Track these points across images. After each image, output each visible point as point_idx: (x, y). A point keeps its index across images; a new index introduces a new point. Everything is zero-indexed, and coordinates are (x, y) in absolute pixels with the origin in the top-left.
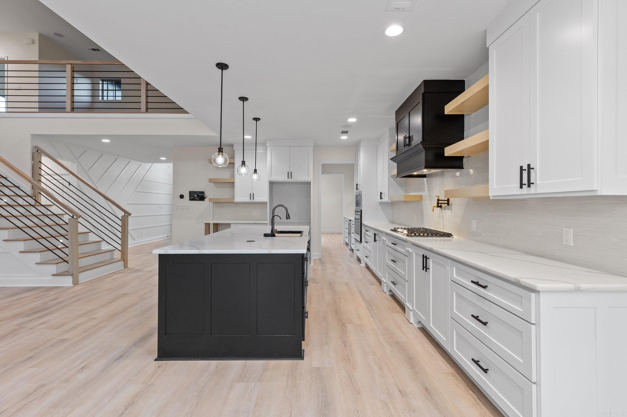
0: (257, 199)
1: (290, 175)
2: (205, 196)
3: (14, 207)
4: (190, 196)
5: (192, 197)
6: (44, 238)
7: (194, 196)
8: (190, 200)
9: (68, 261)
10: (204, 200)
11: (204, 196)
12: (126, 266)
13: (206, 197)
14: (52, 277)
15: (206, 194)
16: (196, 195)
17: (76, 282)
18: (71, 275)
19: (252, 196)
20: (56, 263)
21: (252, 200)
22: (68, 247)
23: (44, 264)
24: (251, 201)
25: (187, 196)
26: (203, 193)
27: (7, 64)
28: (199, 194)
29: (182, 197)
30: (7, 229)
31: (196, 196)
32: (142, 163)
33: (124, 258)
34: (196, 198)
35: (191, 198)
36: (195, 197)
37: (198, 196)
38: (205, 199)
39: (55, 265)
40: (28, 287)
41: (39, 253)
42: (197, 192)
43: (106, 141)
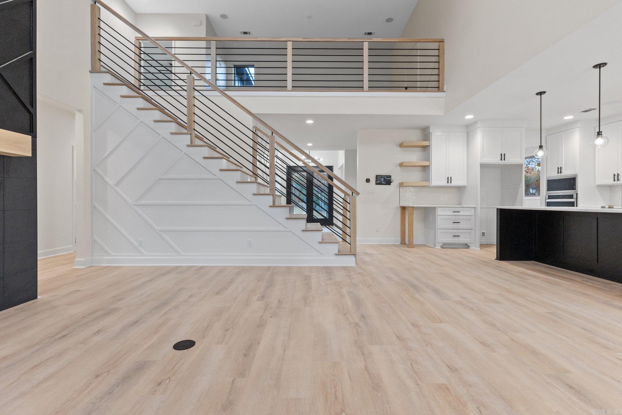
0: (454, 183)
1: (503, 157)
2: (391, 180)
4: (377, 180)
5: (379, 181)
7: (380, 180)
8: (376, 184)
10: (390, 185)
13: (393, 181)
15: (392, 178)
16: (382, 180)
19: (449, 180)
21: (449, 184)
25: (373, 180)
26: (390, 177)
27: (174, 41)
28: (385, 178)
29: (368, 181)
34: (383, 183)
36: (382, 181)
37: (385, 179)
38: (391, 183)
42: (384, 176)
43: (310, 122)
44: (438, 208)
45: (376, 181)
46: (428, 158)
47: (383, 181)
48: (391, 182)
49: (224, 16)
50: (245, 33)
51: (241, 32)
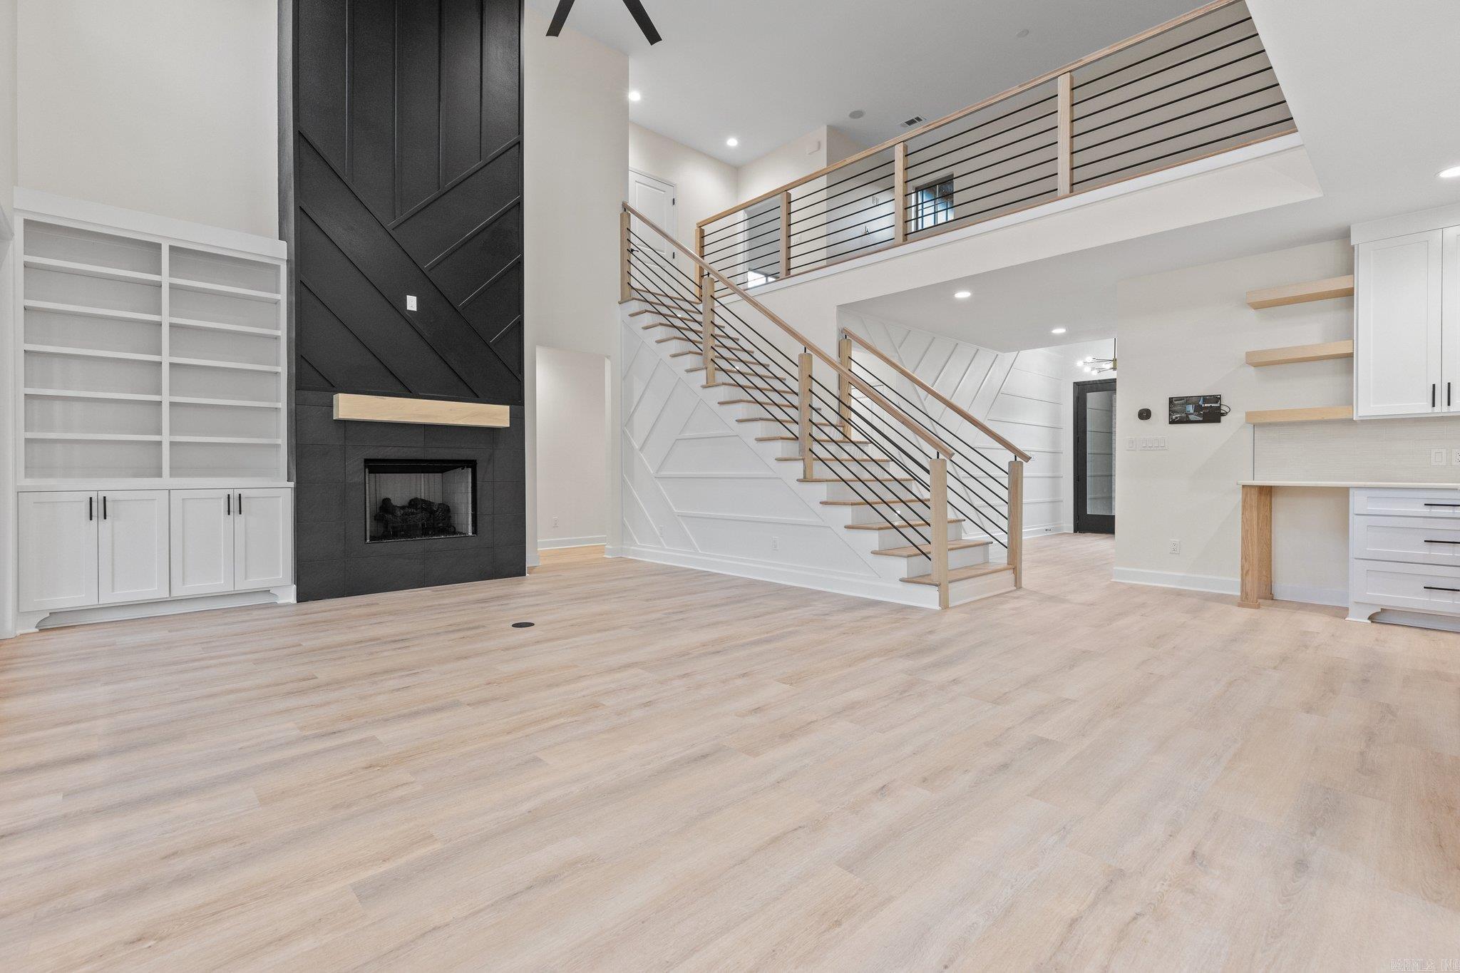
2: (1223, 408)
3: (821, 443)
4: (1171, 412)
5: (1178, 413)
6: (868, 503)
7: (1184, 411)
8: (1170, 423)
9: (930, 553)
10: (1220, 422)
11: (1220, 407)
12: (1017, 583)
13: (1227, 410)
14: (900, 585)
15: (1224, 401)
16: (1190, 409)
17: (944, 604)
18: (937, 585)
19: (1442, 395)
20: (909, 556)
21: (1441, 408)
22: (929, 525)
23: (886, 555)
24: (1437, 409)
25: (1161, 412)
26: (1217, 399)
27: (794, 189)
28: (1201, 403)
29: (1145, 414)
30: (827, 481)
31: (1192, 411)
32: (999, 353)
33: (1014, 564)
34: (1192, 417)
35: (1174, 417)
36: (1188, 415)
37: (1198, 408)
38: (1222, 418)
39: (906, 559)
40: (859, 597)
41: (877, 532)
42: (1194, 400)
43: (963, 295)
44: (1357, 492)
45: (1170, 415)
46: (1349, 333)
47: (1191, 414)
48: (1223, 415)
49: (856, 115)
50: (911, 122)
51: (902, 125)
